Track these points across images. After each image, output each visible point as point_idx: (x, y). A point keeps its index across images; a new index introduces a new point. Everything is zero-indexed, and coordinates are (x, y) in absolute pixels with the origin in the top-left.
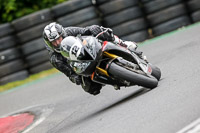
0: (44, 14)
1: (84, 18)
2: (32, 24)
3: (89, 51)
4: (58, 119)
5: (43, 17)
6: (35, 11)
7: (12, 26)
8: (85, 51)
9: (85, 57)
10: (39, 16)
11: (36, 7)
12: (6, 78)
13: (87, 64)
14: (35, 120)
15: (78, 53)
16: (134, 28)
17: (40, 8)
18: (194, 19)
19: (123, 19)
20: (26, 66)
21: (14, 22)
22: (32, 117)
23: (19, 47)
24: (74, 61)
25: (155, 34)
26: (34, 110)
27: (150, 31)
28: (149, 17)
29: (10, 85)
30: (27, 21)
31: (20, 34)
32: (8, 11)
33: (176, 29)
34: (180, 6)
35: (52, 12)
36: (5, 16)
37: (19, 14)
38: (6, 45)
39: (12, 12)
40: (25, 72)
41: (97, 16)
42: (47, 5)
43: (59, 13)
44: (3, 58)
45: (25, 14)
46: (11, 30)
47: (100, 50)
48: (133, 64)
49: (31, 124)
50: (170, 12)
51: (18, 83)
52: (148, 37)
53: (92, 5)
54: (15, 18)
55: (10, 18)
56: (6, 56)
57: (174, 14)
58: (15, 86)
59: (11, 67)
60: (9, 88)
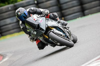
0: (11, 7)
2: (4, 11)
4: (15, 59)
6: (6, 5)
10: (8, 8)
11: (6, 3)
17: (9, 4)
18: (86, 14)
28: (63, 11)
33: (76, 18)
34: (79, 7)
35: (15, 6)
42: (12, 3)
50: (73, 10)
53: (35, 4)
57: (76, 11)
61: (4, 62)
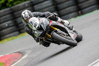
0: (27, 3)
1: (47, 5)
2: (21, 8)
3: (42, 26)
4: (34, 55)
5: (27, 5)
7: (11, 10)
8: (40, 25)
9: (40, 29)
10: (25, 4)
12: (8, 35)
13: (41, 33)
14: (22, 56)
15: (37, 26)
16: (72, 10)
19: (66, 6)
20: (18, 29)
21: (12, 7)
22: (21, 55)
23: (15, 20)
24: (35, 31)
25: (82, 14)
26: (22, 51)
27: (80, 12)
28: (79, 5)
29: (10, 38)
30: (19, 7)
31: (15, 13)
32: (9, 2)
33: (93, 11)
36: (8, 4)
37: (15, 3)
38: (8, 19)
39: (11, 2)
40: (17, 32)
41: (53, 5)
43: (34, 3)
44: (7, 25)
45: (18, 4)
46: (11, 12)
47: (48, 25)
48: (65, 33)
49: (20, 58)
51: (14, 37)
52: (79, 15)
54: (13, 5)
55: (10, 6)
56: (8, 24)
57: (92, 4)
58: (13, 39)
59: (11, 30)
60: (10, 40)
61: (23, 59)
